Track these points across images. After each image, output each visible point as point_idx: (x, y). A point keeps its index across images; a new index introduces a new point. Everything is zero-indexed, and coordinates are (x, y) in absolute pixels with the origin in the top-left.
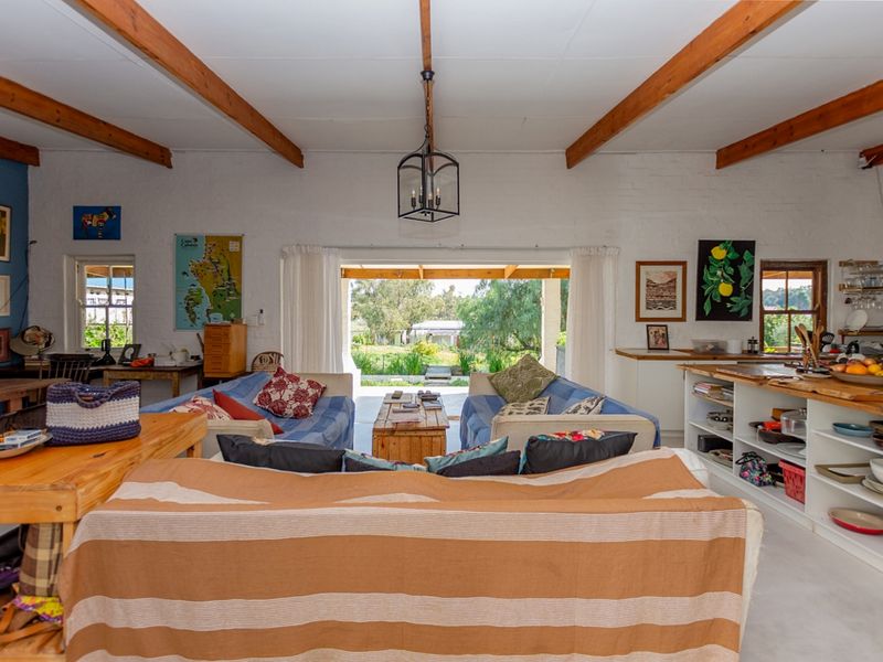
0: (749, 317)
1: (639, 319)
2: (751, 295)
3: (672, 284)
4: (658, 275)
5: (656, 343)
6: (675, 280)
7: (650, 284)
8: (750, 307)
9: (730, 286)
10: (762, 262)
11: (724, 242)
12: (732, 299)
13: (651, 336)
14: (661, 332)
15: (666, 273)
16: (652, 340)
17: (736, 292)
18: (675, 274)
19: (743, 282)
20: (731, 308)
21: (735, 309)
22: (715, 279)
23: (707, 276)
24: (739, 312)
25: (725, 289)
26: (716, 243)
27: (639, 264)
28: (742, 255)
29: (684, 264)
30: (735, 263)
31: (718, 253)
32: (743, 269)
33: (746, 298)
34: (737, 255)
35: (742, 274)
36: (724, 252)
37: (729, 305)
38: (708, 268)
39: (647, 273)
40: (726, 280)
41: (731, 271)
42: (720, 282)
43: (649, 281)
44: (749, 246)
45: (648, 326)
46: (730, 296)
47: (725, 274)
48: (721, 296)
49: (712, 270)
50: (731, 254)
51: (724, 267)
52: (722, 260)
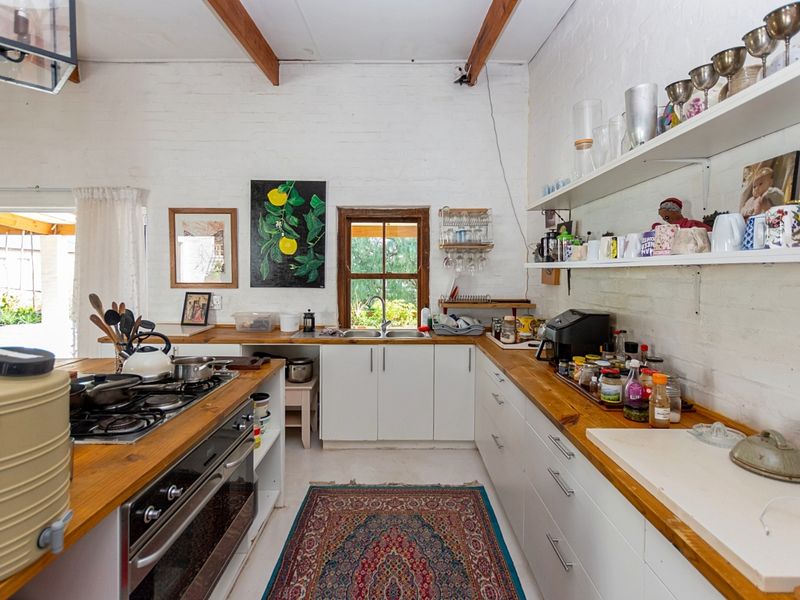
0: (319, 282)
1: (175, 284)
2: (322, 252)
3: (218, 239)
5: (193, 316)
6: (222, 233)
8: (321, 269)
9: (294, 241)
10: (339, 209)
11: (283, 182)
12: (297, 258)
13: (189, 307)
14: (203, 301)
15: (210, 224)
16: (189, 312)
17: (302, 248)
18: (222, 225)
19: (310, 236)
20: (296, 270)
21: (302, 272)
22: (273, 232)
23: (264, 228)
24: (306, 277)
26: (275, 184)
27: (173, 212)
28: (308, 200)
29: (233, 212)
30: (300, 211)
31: (277, 198)
32: (311, 218)
33: (315, 258)
34: (301, 201)
35: (309, 226)
36: (285, 196)
37: (293, 267)
38: (264, 216)
39: (184, 224)
40: (288, 234)
41: (295, 221)
42: (279, 237)
43: (187, 233)
44: (318, 189)
45: (187, 293)
46: (294, 255)
47: (286, 226)
48: (283, 254)
49: (270, 220)
50: (294, 199)
51: (285, 216)
52: (282, 207)
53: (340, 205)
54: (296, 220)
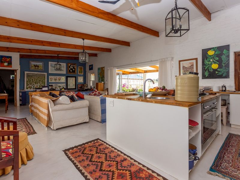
0: (227, 76)
2: (228, 67)
3: (192, 67)
4: (187, 64)
6: (193, 65)
7: (184, 67)
8: (228, 73)
9: (217, 64)
10: (235, 53)
11: (213, 48)
12: (219, 70)
15: (190, 63)
17: (220, 66)
18: (193, 63)
19: (223, 63)
20: (218, 73)
21: (220, 74)
22: (210, 63)
23: (206, 62)
24: (222, 75)
25: (215, 66)
26: (210, 49)
27: (180, 61)
28: (222, 51)
29: (196, 59)
31: (211, 53)
32: (223, 57)
33: (225, 69)
35: (223, 59)
36: (214, 52)
37: (217, 72)
38: (206, 59)
39: (183, 64)
40: (215, 63)
42: (212, 64)
43: (183, 66)
44: (227, 47)
46: (217, 69)
47: (214, 60)
48: (213, 69)
49: (208, 60)
50: (217, 52)
51: (214, 58)
52: (213, 55)
53: (235, 51)
54: (218, 58)
